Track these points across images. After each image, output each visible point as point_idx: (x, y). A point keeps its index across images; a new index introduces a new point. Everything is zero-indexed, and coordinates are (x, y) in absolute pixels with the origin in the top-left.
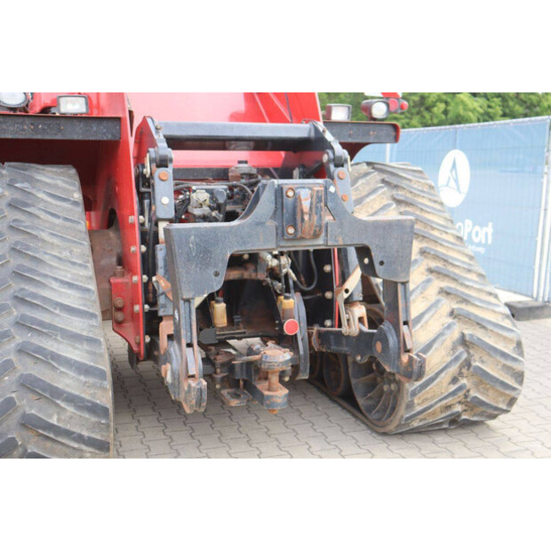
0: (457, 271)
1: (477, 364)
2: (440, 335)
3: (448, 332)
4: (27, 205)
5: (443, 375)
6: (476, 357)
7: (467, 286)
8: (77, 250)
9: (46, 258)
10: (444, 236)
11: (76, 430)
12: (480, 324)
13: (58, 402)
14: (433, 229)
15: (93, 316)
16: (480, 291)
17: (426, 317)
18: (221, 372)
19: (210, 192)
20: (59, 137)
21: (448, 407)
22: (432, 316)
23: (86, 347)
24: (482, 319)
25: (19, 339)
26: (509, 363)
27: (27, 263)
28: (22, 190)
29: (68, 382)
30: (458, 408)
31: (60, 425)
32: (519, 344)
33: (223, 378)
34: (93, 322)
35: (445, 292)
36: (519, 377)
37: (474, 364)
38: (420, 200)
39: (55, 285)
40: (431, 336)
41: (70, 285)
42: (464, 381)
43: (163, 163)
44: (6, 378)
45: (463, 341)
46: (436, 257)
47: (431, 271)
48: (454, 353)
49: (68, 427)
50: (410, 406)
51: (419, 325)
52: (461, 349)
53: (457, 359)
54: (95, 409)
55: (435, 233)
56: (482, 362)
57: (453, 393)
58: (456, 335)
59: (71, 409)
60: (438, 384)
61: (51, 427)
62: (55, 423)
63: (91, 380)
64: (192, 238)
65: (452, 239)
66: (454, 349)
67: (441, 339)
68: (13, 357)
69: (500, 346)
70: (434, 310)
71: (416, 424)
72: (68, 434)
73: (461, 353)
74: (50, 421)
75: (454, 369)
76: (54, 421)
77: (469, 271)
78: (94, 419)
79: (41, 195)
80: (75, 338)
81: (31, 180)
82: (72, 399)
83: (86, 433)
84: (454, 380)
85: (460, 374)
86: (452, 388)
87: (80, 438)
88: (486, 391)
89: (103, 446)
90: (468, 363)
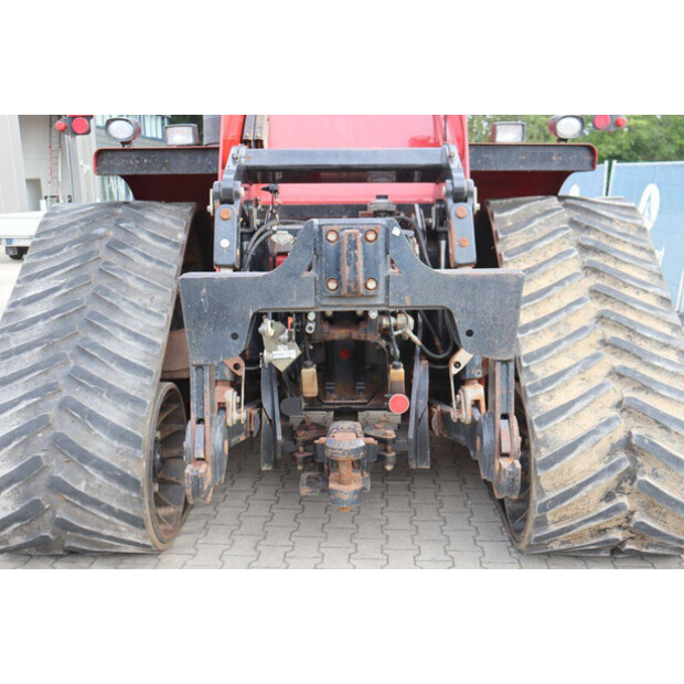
0: (645, 346)
1: (647, 478)
2: (594, 432)
3: (605, 430)
4: (124, 246)
5: (589, 487)
6: (647, 468)
7: (655, 368)
8: (159, 298)
9: (122, 305)
10: (642, 297)
11: (105, 500)
12: (661, 422)
13: (86, 467)
14: (626, 285)
15: (148, 373)
17: (578, 407)
18: (305, 451)
19: (294, 233)
21: (602, 531)
22: (587, 406)
23: (129, 408)
24: (665, 416)
25: (65, 393)
27: (100, 310)
28: (125, 230)
30: (618, 535)
31: (88, 493)
33: (306, 458)
34: (147, 381)
35: (618, 375)
37: (639, 478)
38: (619, 247)
39: (121, 335)
40: (578, 433)
41: (136, 336)
42: (623, 500)
44: (40, 435)
45: (628, 445)
46: (619, 324)
47: (604, 343)
48: (610, 459)
49: (96, 496)
50: (541, 523)
51: (564, 417)
52: (621, 455)
53: (612, 468)
54: (125, 480)
55: (629, 292)
56: (656, 476)
57: (605, 514)
58: (619, 435)
59: (99, 477)
60: (582, 500)
61: (76, 494)
62: (83, 490)
63: (124, 447)
64: (204, 290)
65: (652, 301)
66: (611, 453)
67: (592, 438)
68: (52, 413)
70: (592, 397)
71: (556, 546)
72: (97, 503)
73: (620, 461)
74: (77, 487)
75: (608, 481)
76: (81, 487)
77: (666, 346)
78: (124, 491)
79: (142, 236)
80: (122, 397)
81: (138, 219)
82: (101, 466)
83: (116, 506)
84: (609, 496)
85: (619, 489)
86: (605, 506)
87: (109, 510)
88: (661, 517)
89: (137, 522)
90: (631, 475)
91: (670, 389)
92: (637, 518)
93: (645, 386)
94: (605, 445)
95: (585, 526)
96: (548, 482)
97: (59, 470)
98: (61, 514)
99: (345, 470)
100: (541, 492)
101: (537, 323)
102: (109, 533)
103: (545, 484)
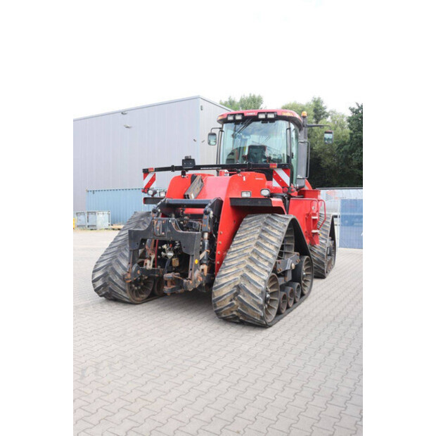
0: (260, 260)
1: (241, 296)
2: (230, 281)
3: (233, 281)
5: (225, 297)
6: (242, 293)
7: (258, 266)
10: (271, 246)
12: (250, 281)
13: (116, 275)
14: (267, 242)
16: (263, 269)
17: (230, 274)
21: (231, 311)
24: (251, 279)
30: (236, 313)
35: (247, 268)
38: (273, 231)
42: (234, 302)
44: (109, 267)
45: (238, 286)
46: (257, 254)
47: (249, 258)
48: (232, 289)
51: (225, 276)
52: (235, 288)
53: (231, 292)
56: (244, 296)
57: (230, 306)
58: (237, 284)
59: (118, 279)
60: (224, 300)
61: (113, 282)
65: (273, 248)
67: (229, 283)
69: (253, 292)
70: (236, 272)
72: (117, 284)
73: (234, 290)
75: (231, 295)
77: (266, 261)
83: (121, 286)
84: (231, 300)
85: (234, 299)
86: (230, 303)
87: (119, 287)
88: (246, 309)
89: (125, 291)
90: (236, 294)
91: (257, 272)
92: (239, 308)
93: (252, 271)
94: (233, 285)
95: (225, 309)
96: (216, 294)
97: (111, 275)
98: (110, 286)
99: (169, 283)
100: (214, 296)
101: (234, 251)
103: (215, 294)
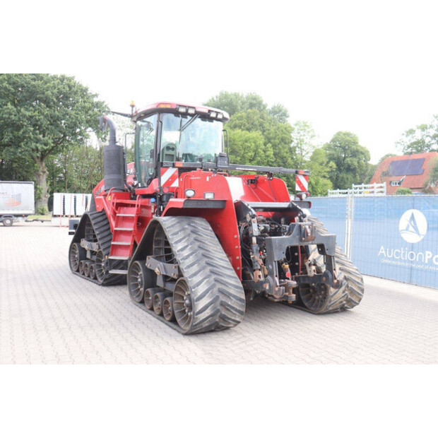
2: (338, 276)
3: (340, 275)
5: (340, 290)
6: (350, 283)
11: (235, 307)
12: (350, 272)
16: (347, 261)
19: (265, 227)
20: (205, 207)
21: (341, 302)
26: (360, 286)
27: (206, 252)
28: (193, 226)
29: (232, 291)
30: (345, 302)
31: (232, 305)
32: (362, 279)
35: (337, 262)
36: (363, 290)
37: (349, 286)
43: (253, 217)
50: (330, 301)
53: (344, 284)
56: (352, 285)
57: (343, 297)
58: (343, 276)
60: (339, 293)
63: (239, 290)
68: (214, 282)
69: (356, 280)
71: (331, 308)
76: (229, 303)
78: (240, 303)
79: (200, 228)
80: (230, 277)
81: (194, 222)
82: (234, 296)
84: (344, 292)
85: (345, 290)
86: (343, 295)
88: (352, 296)
89: (241, 313)
90: (347, 286)
93: (343, 265)
97: (223, 298)
98: (223, 313)
102: (233, 318)
